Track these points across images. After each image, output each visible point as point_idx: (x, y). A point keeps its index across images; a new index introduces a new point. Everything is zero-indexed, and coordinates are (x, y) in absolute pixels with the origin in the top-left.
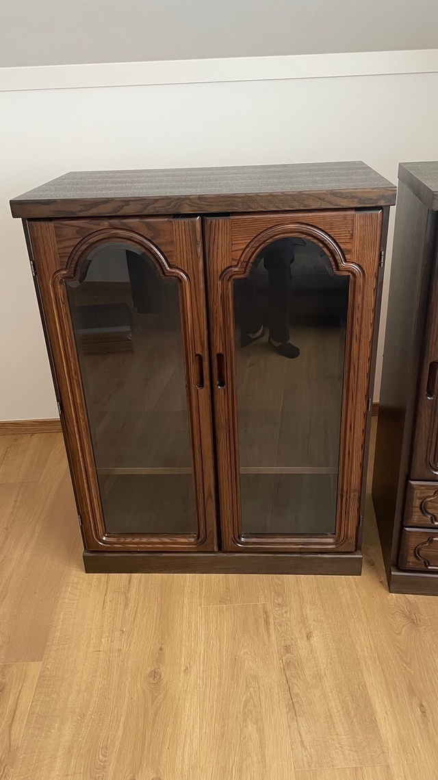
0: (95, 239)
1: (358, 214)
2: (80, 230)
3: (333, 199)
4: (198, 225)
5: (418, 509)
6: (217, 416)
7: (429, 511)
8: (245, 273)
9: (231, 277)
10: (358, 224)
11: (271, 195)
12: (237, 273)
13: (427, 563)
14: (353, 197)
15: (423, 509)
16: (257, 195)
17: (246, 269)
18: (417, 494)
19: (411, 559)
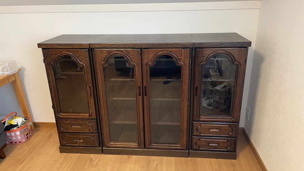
0: (112, 54)
1: (183, 49)
2: (108, 51)
3: (176, 45)
4: (140, 51)
5: (196, 130)
6: (144, 105)
7: (199, 131)
8: (152, 64)
9: (149, 65)
10: (183, 52)
11: (159, 44)
12: (150, 64)
13: (199, 147)
14: (181, 45)
15: (197, 130)
16: (156, 44)
17: (153, 63)
18: (195, 125)
19: (195, 146)
